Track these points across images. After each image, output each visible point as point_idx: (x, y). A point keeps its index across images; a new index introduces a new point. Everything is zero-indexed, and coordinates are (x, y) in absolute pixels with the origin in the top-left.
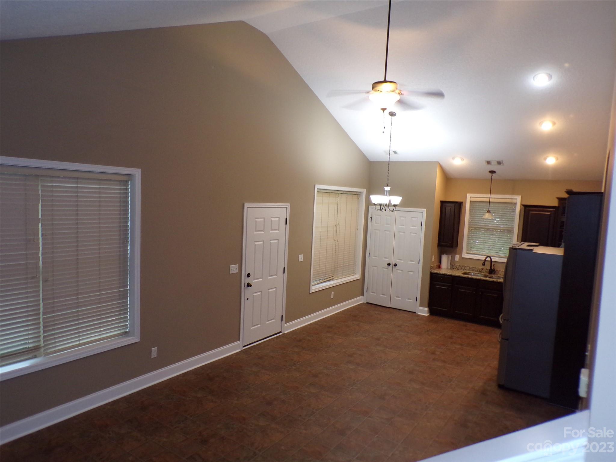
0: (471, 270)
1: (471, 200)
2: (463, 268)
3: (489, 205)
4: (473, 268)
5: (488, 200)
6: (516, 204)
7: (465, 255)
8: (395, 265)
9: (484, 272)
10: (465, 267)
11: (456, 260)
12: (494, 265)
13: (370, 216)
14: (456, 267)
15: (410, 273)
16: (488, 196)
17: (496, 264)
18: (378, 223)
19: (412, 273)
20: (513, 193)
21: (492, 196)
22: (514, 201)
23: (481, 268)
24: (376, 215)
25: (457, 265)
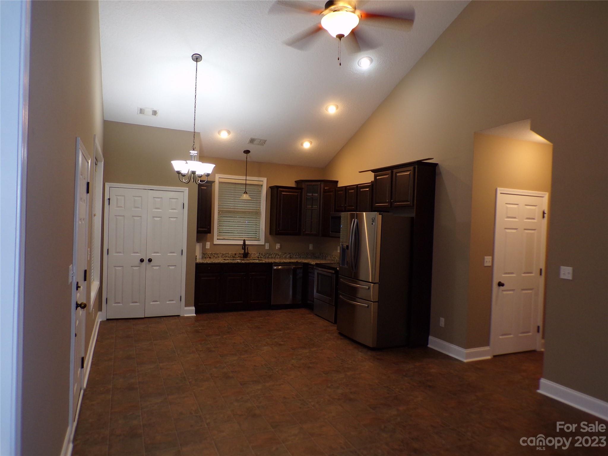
0: (224, 257)
1: (220, 181)
2: (216, 256)
3: (245, 188)
4: (226, 254)
5: (244, 182)
6: (262, 185)
7: (216, 242)
8: (150, 260)
9: (237, 257)
10: (217, 254)
11: (207, 248)
12: (248, 248)
13: (107, 197)
14: (208, 256)
15: (171, 268)
16: (244, 178)
17: (250, 248)
18: (121, 207)
19: (173, 267)
20: (259, 176)
21: (248, 178)
22: (261, 183)
23: (234, 253)
24: (116, 196)
25: (209, 253)
